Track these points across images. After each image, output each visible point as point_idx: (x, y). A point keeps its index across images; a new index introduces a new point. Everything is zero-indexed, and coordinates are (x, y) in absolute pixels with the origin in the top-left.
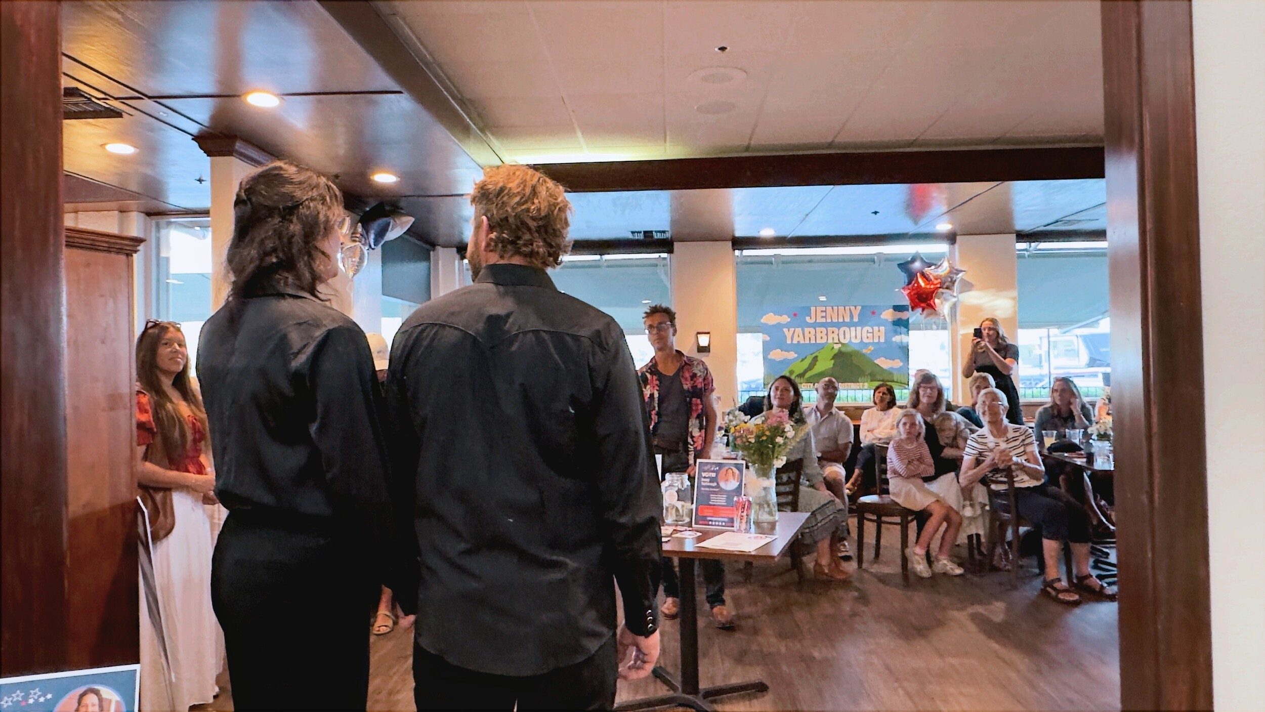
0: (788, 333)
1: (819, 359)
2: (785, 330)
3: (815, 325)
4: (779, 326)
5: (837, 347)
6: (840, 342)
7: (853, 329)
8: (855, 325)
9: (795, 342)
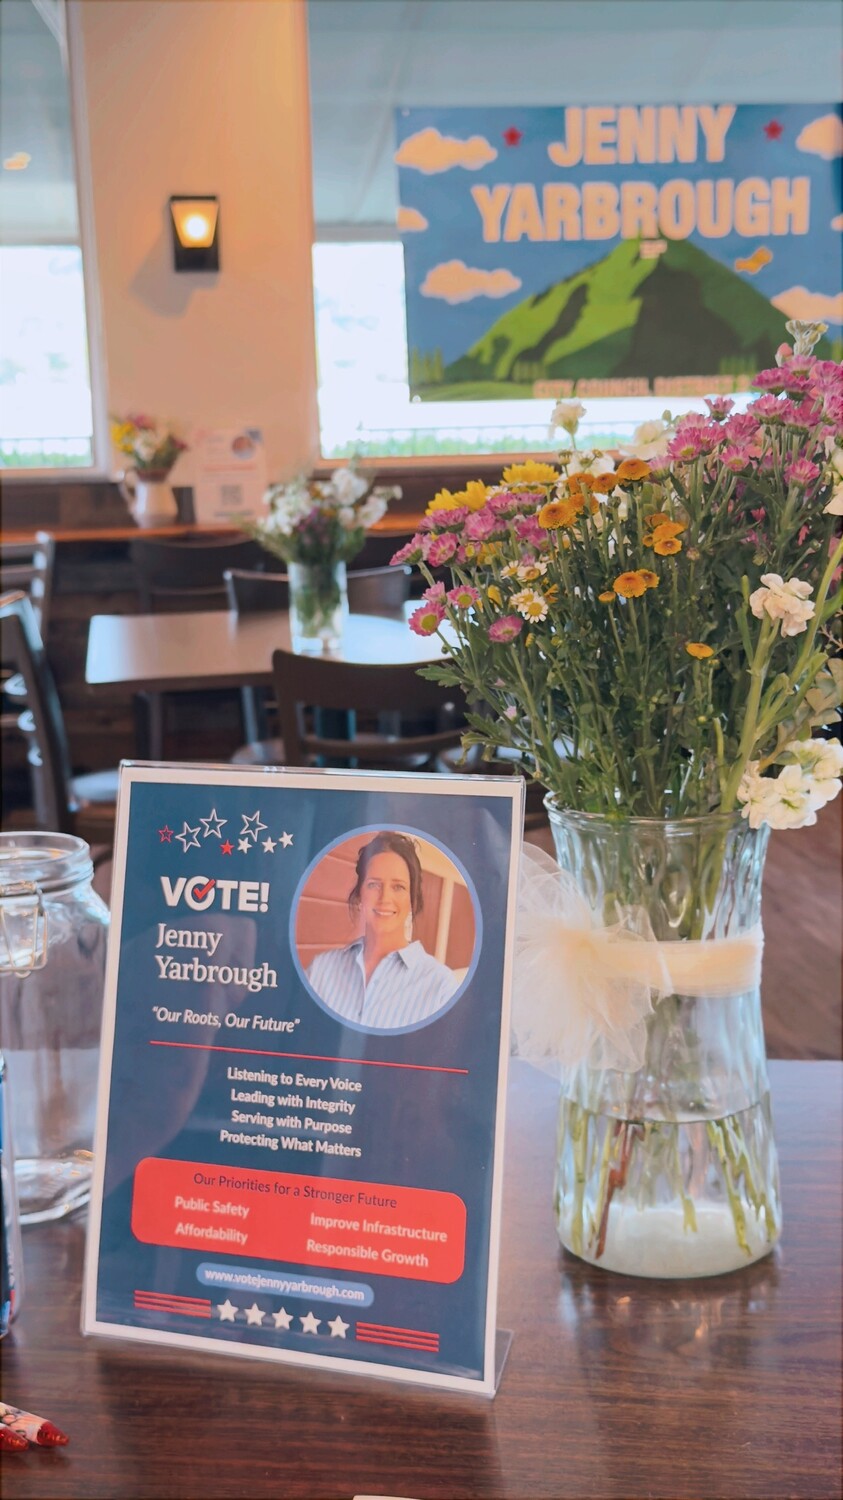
0: (489, 201)
1: (591, 295)
2: (480, 192)
3: (580, 174)
4: (458, 181)
5: (652, 252)
6: (662, 236)
7: (706, 185)
8: (715, 172)
9: (513, 234)
